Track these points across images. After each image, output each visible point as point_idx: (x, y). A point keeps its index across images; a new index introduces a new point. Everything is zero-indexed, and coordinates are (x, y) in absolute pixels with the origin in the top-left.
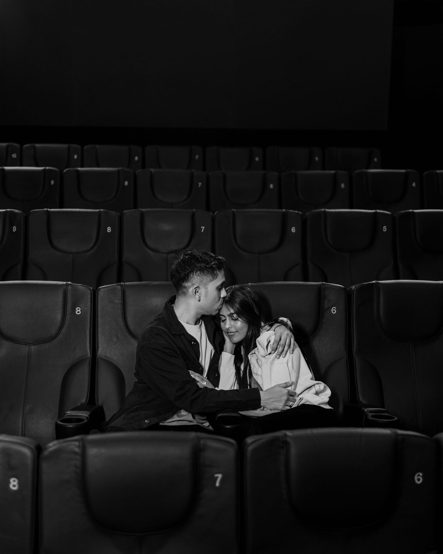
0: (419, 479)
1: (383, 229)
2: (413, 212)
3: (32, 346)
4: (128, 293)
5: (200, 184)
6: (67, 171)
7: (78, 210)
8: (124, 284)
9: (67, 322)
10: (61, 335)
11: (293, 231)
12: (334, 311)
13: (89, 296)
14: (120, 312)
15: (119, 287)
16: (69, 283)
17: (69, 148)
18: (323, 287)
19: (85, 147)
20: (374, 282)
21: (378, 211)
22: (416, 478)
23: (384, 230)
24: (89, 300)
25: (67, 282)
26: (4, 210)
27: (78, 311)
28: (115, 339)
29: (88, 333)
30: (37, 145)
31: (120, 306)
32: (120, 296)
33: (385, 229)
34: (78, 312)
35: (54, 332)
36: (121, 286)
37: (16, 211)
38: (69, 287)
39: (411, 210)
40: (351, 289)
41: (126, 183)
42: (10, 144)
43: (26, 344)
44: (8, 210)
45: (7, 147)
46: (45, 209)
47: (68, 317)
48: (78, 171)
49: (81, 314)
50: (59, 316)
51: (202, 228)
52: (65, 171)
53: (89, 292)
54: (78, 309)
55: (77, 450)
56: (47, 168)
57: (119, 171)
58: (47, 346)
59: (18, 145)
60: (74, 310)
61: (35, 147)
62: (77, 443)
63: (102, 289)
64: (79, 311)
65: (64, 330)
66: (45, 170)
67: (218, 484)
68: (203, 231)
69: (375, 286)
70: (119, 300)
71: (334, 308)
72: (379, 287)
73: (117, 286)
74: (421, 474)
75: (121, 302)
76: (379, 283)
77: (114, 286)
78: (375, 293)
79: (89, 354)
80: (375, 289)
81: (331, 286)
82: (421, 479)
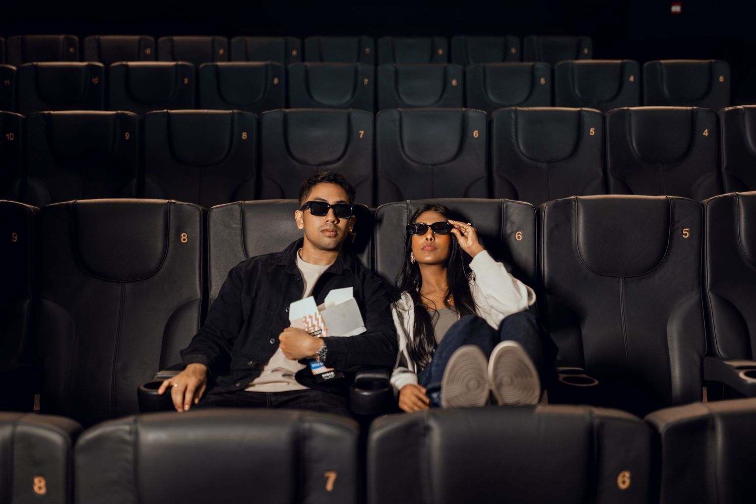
0: (624, 481)
1: (589, 132)
2: (629, 110)
3: (126, 284)
4: (248, 215)
5: (366, 80)
6: (203, 66)
7: (206, 111)
8: (244, 203)
9: (170, 252)
10: (163, 269)
11: (476, 135)
12: (519, 237)
13: (198, 219)
14: (239, 239)
15: (237, 207)
16: (173, 201)
17: (213, 42)
18: (505, 206)
19: (233, 40)
20: (573, 197)
21: (584, 109)
22: (620, 480)
23: (591, 134)
24: (198, 224)
25: (169, 199)
26: (115, 112)
27: (183, 238)
29: (197, 266)
30: (176, 38)
31: (239, 232)
32: (239, 218)
33: (592, 131)
34: (184, 240)
35: (153, 265)
36: (240, 205)
37: (129, 113)
38: (172, 207)
39: (626, 108)
40: (543, 206)
41: (276, 81)
42: (143, 37)
43: (120, 281)
44: (119, 112)
45: (140, 41)
46: (165, 111)
47: (171, 246)
48: (217, 66)
49: (186, 243)
50: (160, 245)
51: (361, 133)
52: (201, 66)
53: (198, 213)
54: (184, 236)
55: (128, 437)
56: (180, 63)
57: (267, 66)
58: (146, 283)
59: (152, 38)
60: (179, 237)
61: (172, 41)
62: (127, 428)
63: (215, 210)
64: (185, 237)
65: (166, 263)
66: (176, 66)
67: (329, 486)
68: (361, 137)
69: (573, 202)
70: (237, 224)
71: (519, 234)
72: (579, 204)
73: (234, 206)
74: (627, 474)
75: (240, 226)
76: (580, 199)
77: (230, 206)
78: (574, 212)
79: (199, 295)
80: (574, 207)
81: (515, 204)
82: (628, 482)
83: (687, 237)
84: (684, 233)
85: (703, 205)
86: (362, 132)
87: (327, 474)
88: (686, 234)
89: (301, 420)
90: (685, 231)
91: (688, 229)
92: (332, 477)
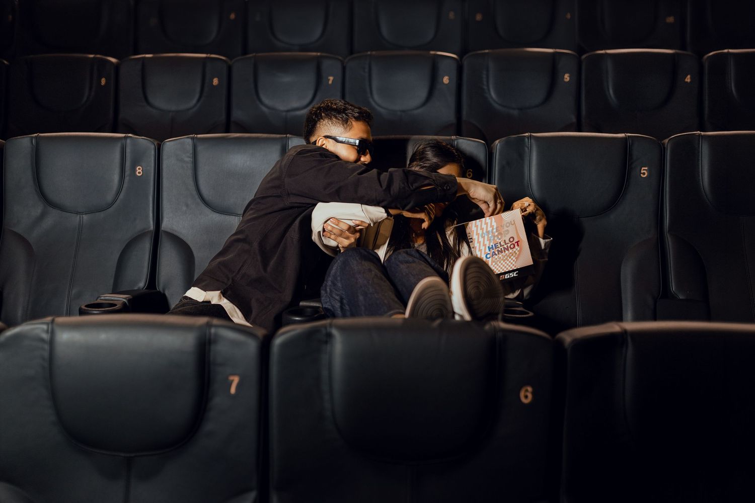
0: (526, 396)
1: (564, 78)
3: (84, 216)
4: (200, 148)
8: (196, 137)
9: (125, 185)
10: (118, 201)
11: (446, 81)
12: (469, 175)
13: (153, 152)
14: (190, 172)
15: (190, 141)
16: (130, 135)
18: (455, 142)
20: (527, 134)
22: (522, 394)
23: (565, 80)
24: (153, 158)
25: (126, 134)
26: (91, 56)
27: (139, 171)
28: (184, 208)
29: (151, 199)
31: (190, 166)
32: (191, 152)
34: (139, 173)
35: (110, 198)
36: (193, 139)
38: (129, 141)
39: (603, 51)
40: (494, 144)
43: (77, 213)
47: (127, 179)
49: (141, 176)
50: (116, 178)
51: (330, 80)
53: (153, 147)
54: (139, 169)
58: (102, 215)
60: (135, 171)
63: (168, 143)
64: (140, 171)
65: (121, 196)
67: (233, 390)
68: (330, 82)
69: (526, 140)
70: (190, 157)
71: (470, 171)
72: (533, 141)
73: (186, 140)
74: (530, 389)
75: (192, 160)
76: (533, 136)
77: (182, 140)
78: (526, 149)
79: (152, 226)
80: (527, 144)
81: (466, 141)
82: (530, 396)
83: (645, 176)
84: (642, 172)
85: (663, 144)
86: (331, 78)
87: (231, 378)
88: (644, 174)
89: (209, 325)
90: (644, 170)
91: (646, 168)
92: (236, 380)
